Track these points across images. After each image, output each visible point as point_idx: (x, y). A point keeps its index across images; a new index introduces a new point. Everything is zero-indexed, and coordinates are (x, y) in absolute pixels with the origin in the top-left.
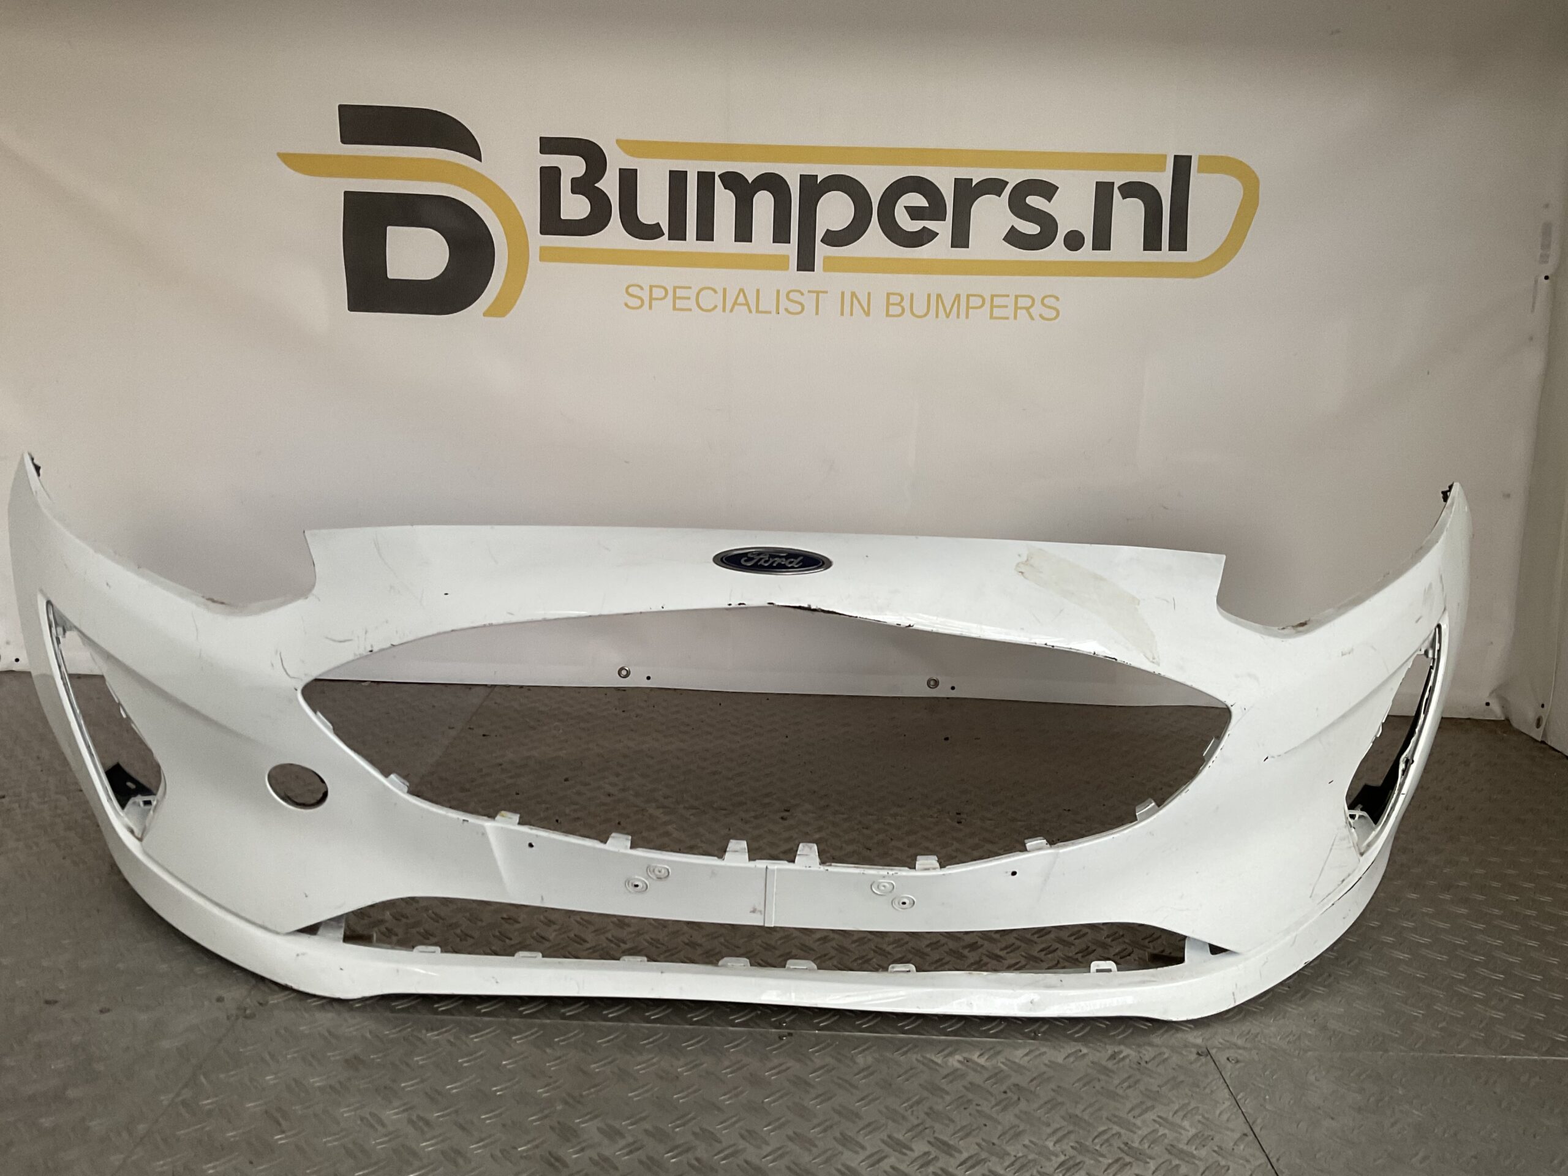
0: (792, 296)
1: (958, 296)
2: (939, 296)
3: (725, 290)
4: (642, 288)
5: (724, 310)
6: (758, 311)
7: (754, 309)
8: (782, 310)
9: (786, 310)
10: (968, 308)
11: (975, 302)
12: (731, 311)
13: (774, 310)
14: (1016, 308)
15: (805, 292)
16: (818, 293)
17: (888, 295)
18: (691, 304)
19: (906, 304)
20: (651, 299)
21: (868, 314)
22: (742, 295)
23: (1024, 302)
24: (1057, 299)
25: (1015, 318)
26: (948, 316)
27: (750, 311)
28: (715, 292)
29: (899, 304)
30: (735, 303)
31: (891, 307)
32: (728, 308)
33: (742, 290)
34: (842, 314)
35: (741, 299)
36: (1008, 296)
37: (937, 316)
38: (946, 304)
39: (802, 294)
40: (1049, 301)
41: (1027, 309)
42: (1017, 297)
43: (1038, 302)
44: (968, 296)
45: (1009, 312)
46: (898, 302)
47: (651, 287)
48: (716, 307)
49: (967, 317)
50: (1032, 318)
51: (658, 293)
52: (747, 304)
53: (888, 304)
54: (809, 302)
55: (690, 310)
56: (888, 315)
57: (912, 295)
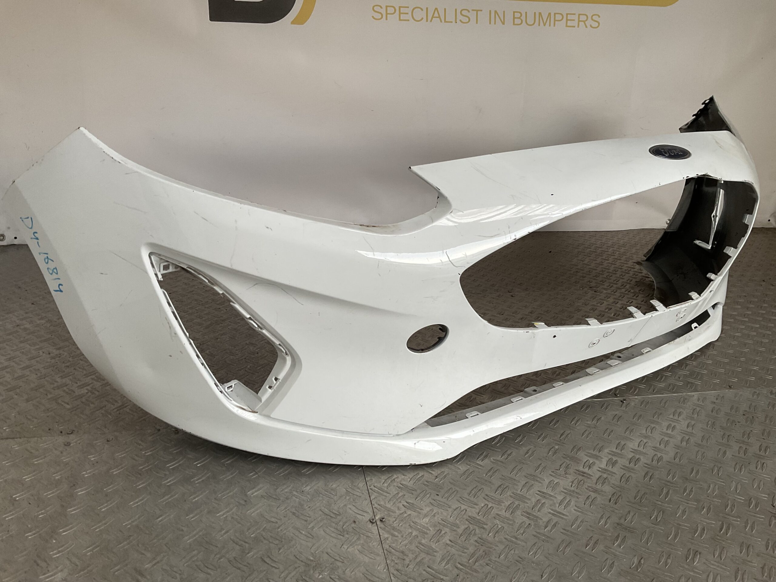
0: (463, 12)
1: (550, 14)
2: (540, 14)
3: (427, 8)
4: (381, 8)
5: (427, 21)
6: (445, 21)
7: (443, 21)
8: (458, 21)
9: (460, 20)
10: (555, 20)
11: (558, 17)
12: (431, 21)
13: (454, 21)
14: (579, 21)
15: (470, 11)
16: (477, 11)
17: (514, 12)
18: (409, 17)
19: (523, 18)
20: (387, 14)
21: (503, 23)
22: (436, 12)
23: (583, 18)
24: (599, 17)
25: (578, 27)
26: (545, 25)
27: (441, 22)
28: (422, 10)
29: (519, 18)
30: (433, 17)
31: (515, 20)
32: (429, 20)
33: (436, 9)
34: (490, 23)
35: (436, 15)
36: (574, 14)
37: (539, 25)
38: (544, 19)
39: (469, 11)
40: (595, 18)
41: (584, 21)
42: (579, 15)
43: (590, 19)
44: (555, 14)
45: (575, 23)
46: (519, 17)
47: (387, 7)
48: (422, 19)
49: (554, 26)
50: (586, 27)
51: (390, 10)
52: (439, 17)
53: (514, 18)
54: (472, 15)
55: (409, 20)
56: (514, 24)
57: (526, 13)
